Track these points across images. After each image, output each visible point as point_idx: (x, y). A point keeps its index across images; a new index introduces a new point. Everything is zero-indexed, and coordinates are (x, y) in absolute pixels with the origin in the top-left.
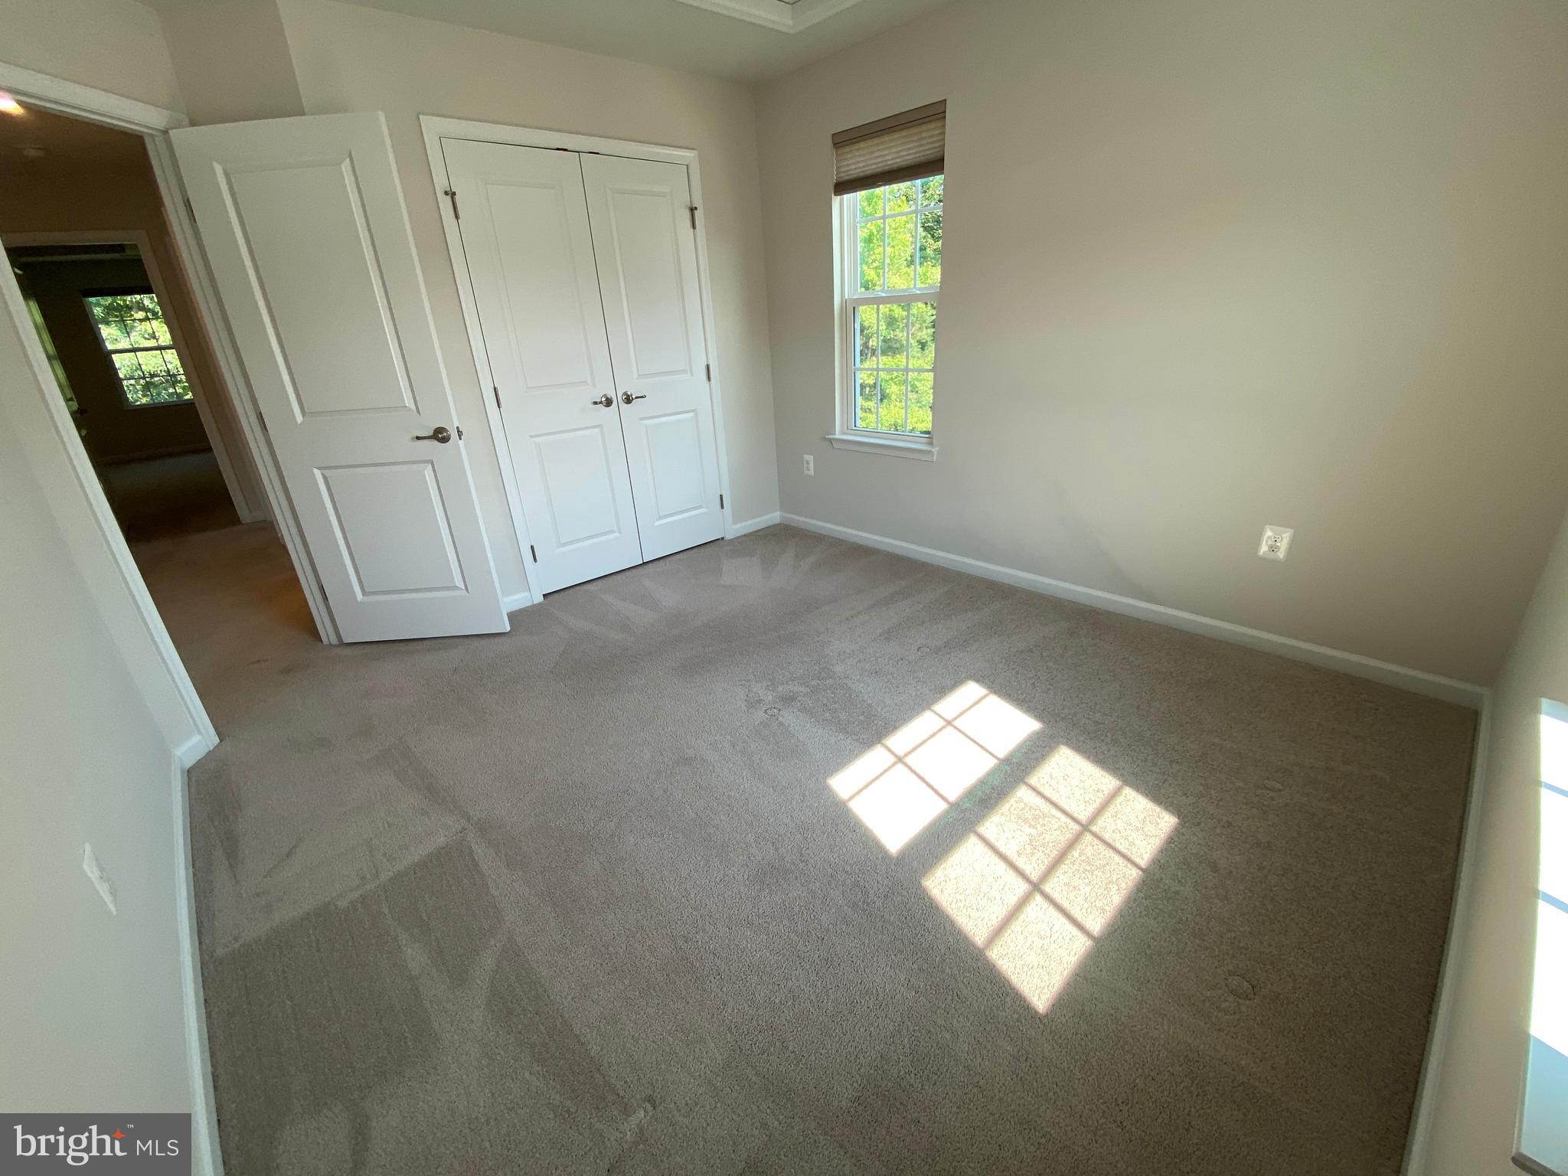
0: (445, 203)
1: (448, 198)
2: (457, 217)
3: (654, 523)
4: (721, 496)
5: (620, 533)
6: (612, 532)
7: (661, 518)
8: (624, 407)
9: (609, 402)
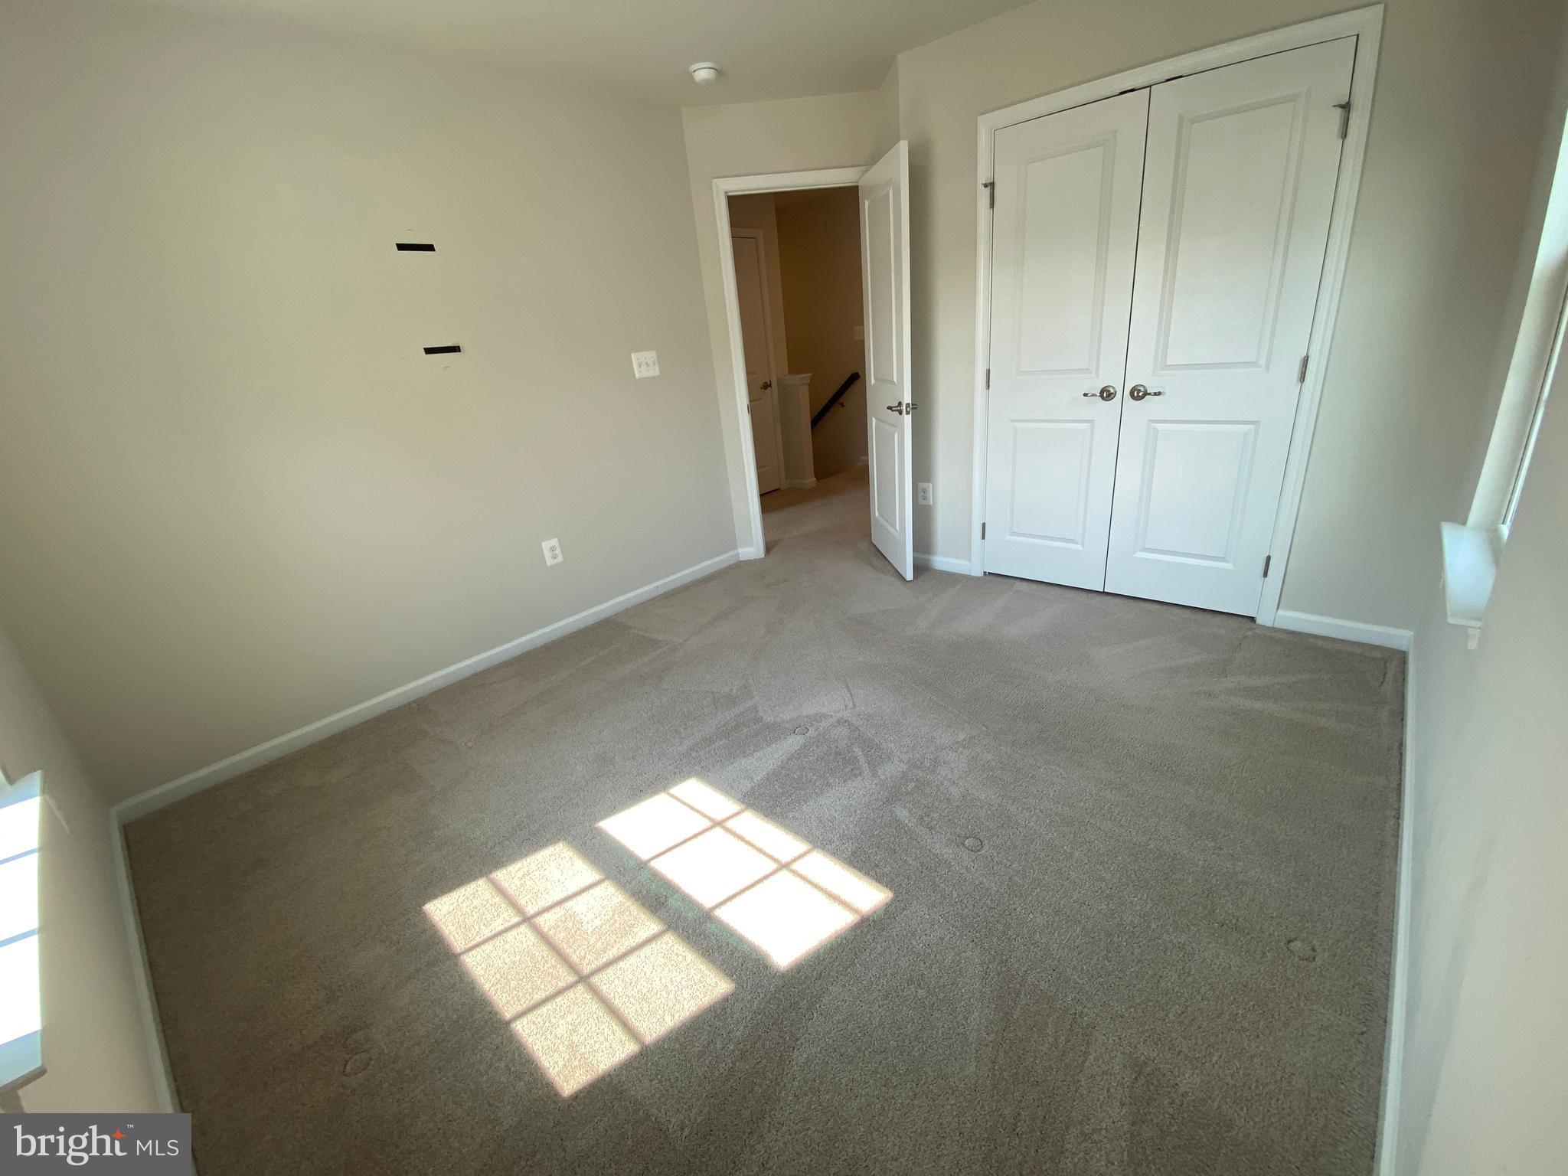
0: (984, 195)
1: (987, 191)
2: (992, 205)
3: (1135, 552)
4: (1268, 559)
5: (1083, 545)
6: (1073, 541)
7: (1146, 550)
8: (1129, 402)
9: (1107, 394)
